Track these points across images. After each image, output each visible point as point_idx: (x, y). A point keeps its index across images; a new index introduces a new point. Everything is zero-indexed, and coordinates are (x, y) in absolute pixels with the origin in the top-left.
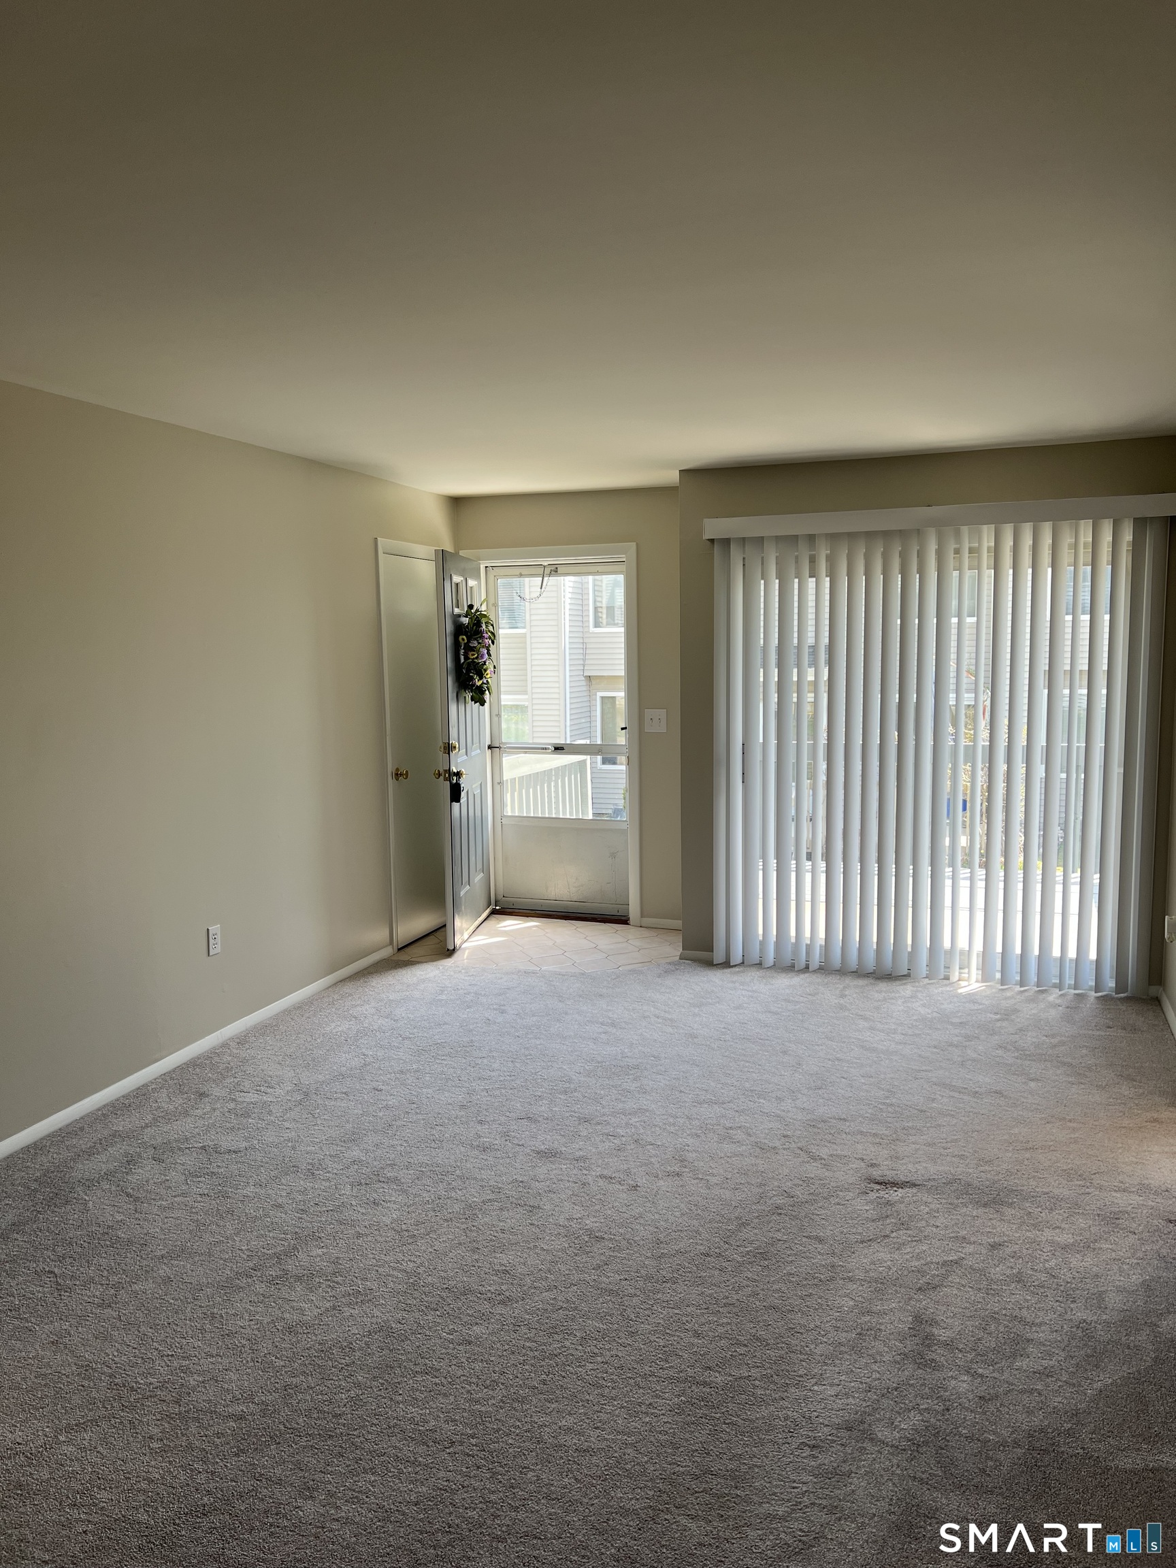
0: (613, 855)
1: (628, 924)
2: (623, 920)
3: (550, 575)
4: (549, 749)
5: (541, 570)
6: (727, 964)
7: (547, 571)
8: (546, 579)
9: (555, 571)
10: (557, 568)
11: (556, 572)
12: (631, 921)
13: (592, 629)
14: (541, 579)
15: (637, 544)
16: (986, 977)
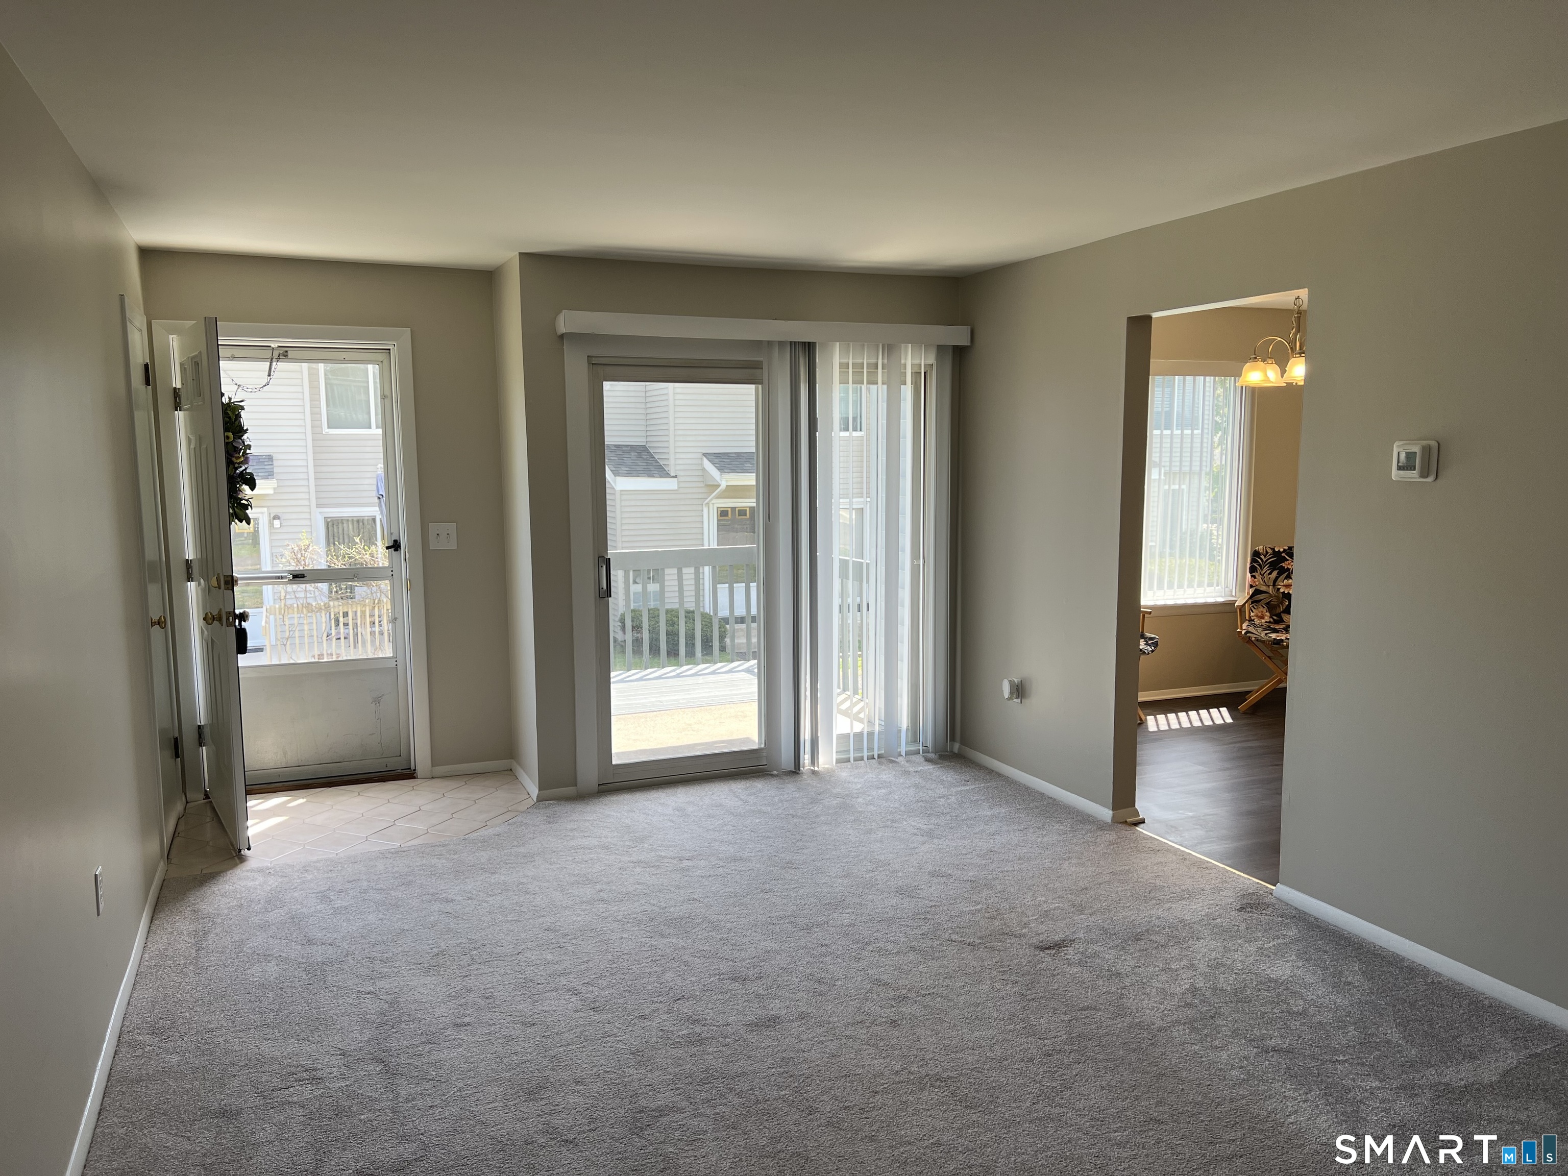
0: (377, 700)
1: (415, 778)
2: (407, 774)
3: (278, 359)
4: (286, 577)
5: (268, 353)
7: (276, 354)
8: (274, 364)
9: (284, 355)
10: (287, 352)
11: (286, 356)
12: (419, 772)
13: (326, 430)
14: (269, 363)
15: (411, 330)
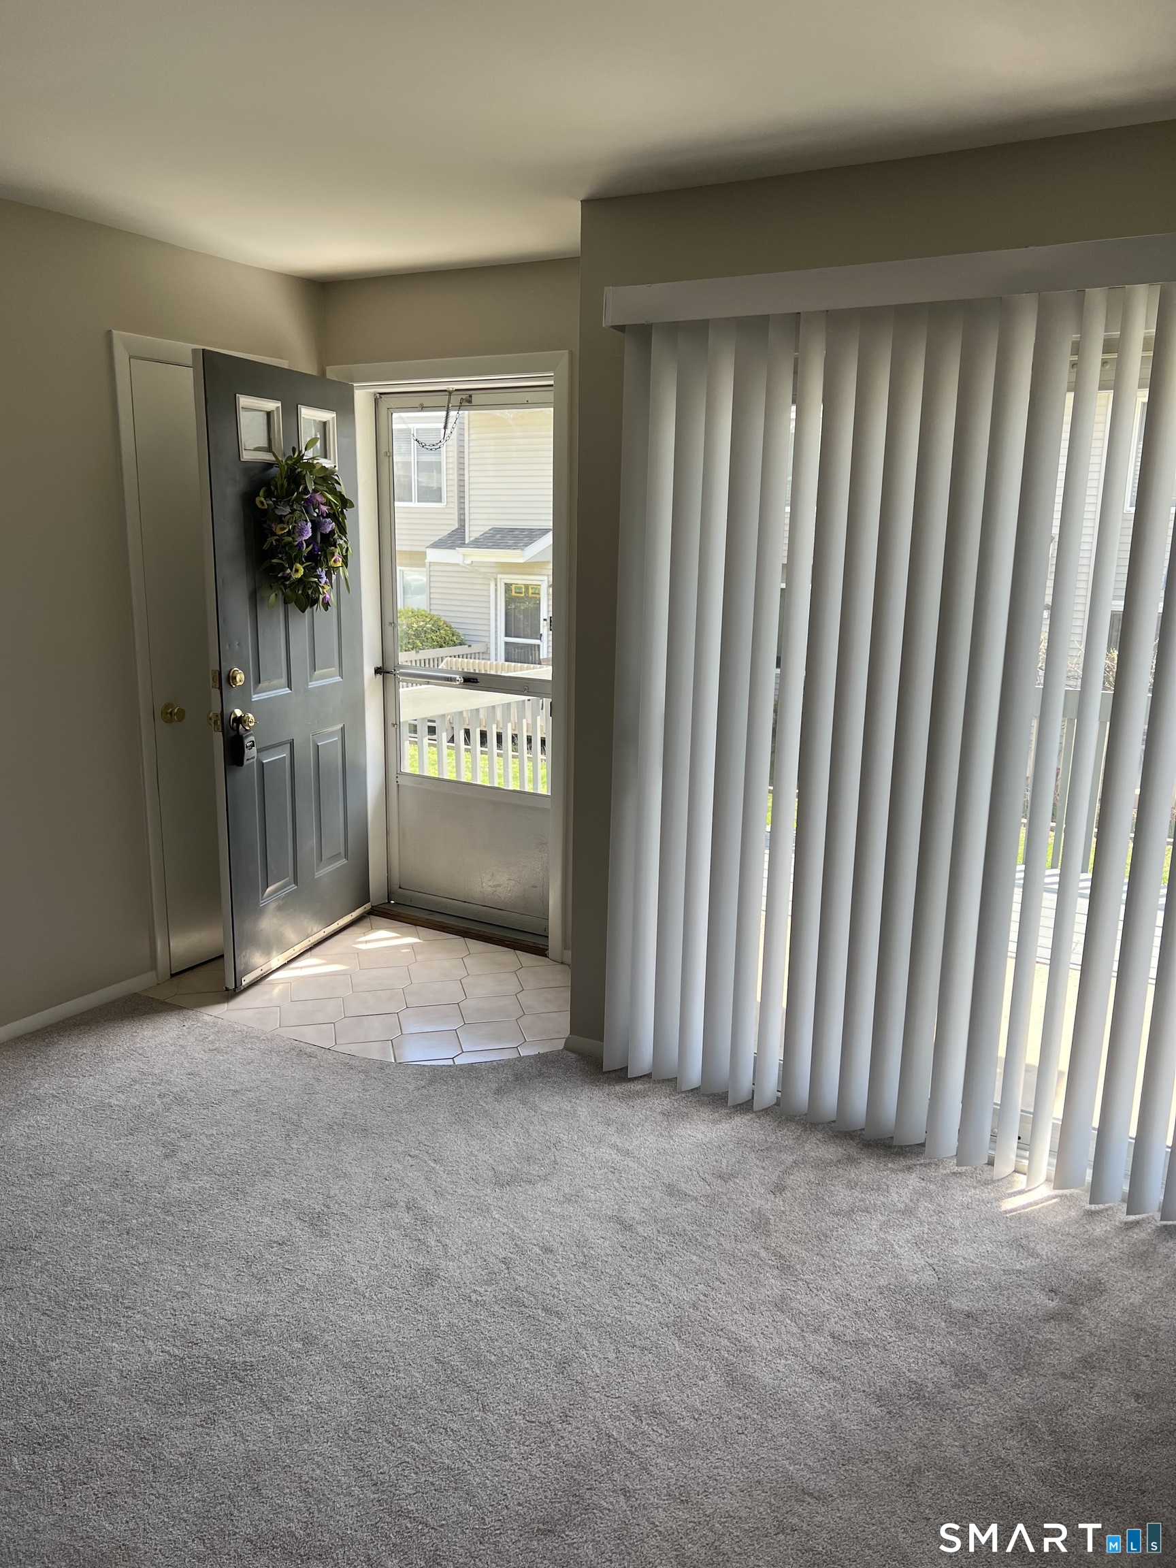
1: (546, 956)
3: (458, 407)
4: (457, 680)
5: (443, 400)
6: (621, 1075)
7: (456, 400)
8: (453, 414)
9: (465, 400)
10: (470, 396)
11: (470, 402)
12: (551, 952)
14: (444, 413)
15: (570, 354)
16: (1061, 1179)
